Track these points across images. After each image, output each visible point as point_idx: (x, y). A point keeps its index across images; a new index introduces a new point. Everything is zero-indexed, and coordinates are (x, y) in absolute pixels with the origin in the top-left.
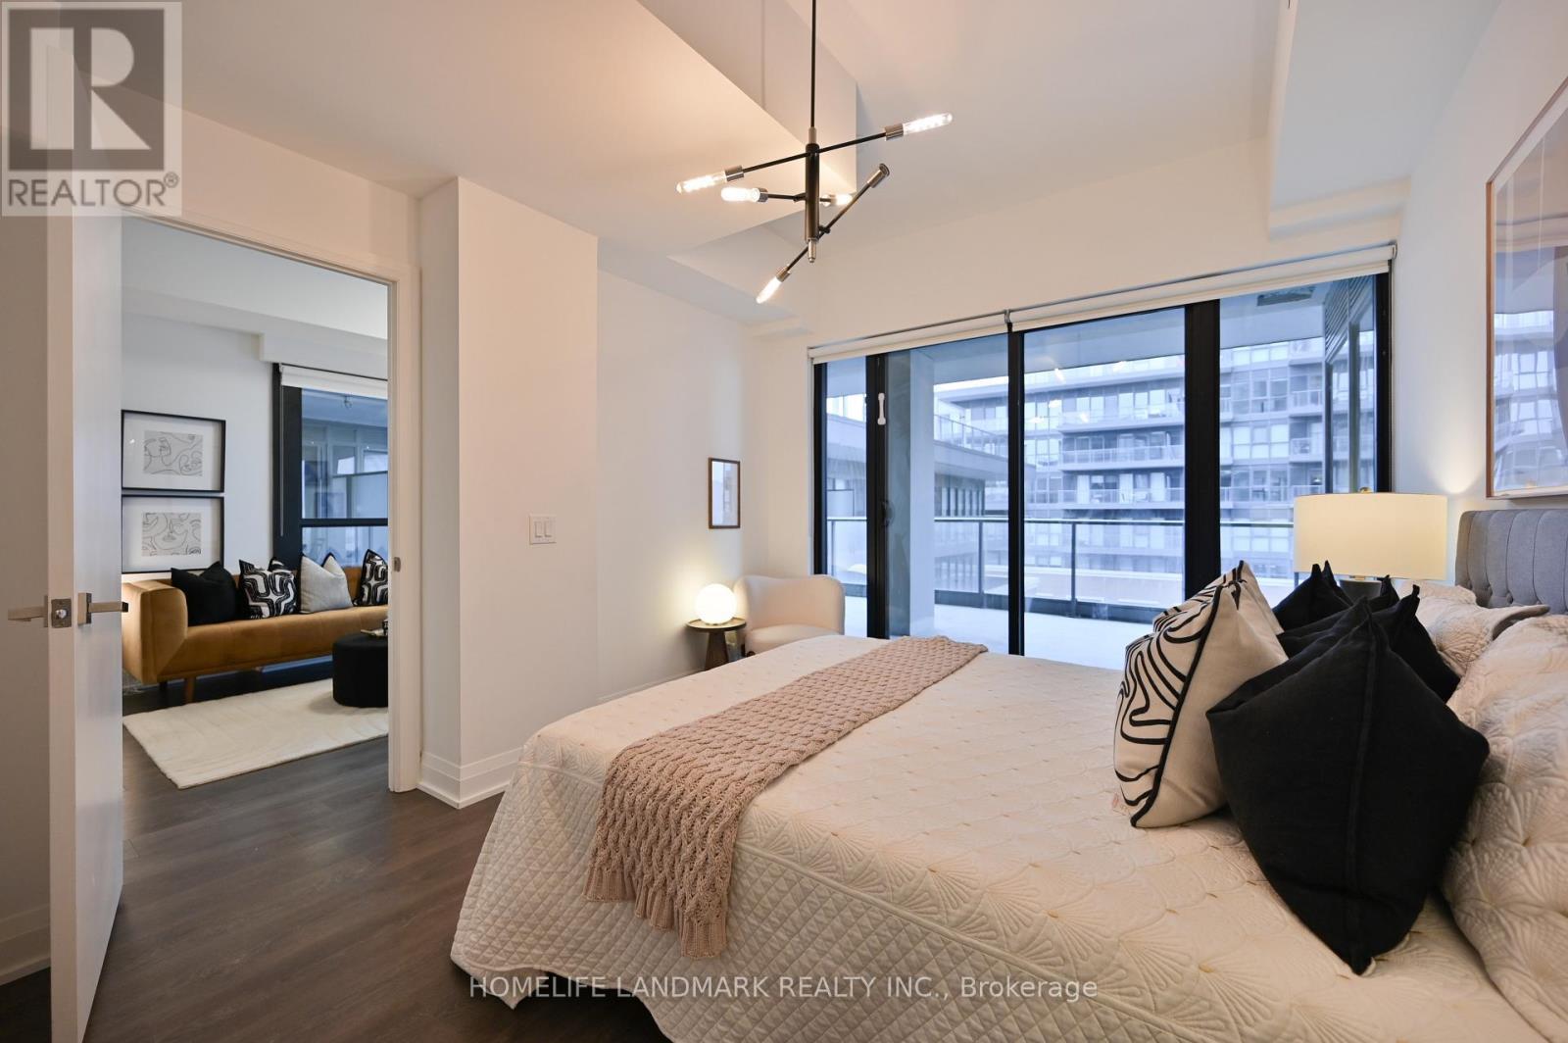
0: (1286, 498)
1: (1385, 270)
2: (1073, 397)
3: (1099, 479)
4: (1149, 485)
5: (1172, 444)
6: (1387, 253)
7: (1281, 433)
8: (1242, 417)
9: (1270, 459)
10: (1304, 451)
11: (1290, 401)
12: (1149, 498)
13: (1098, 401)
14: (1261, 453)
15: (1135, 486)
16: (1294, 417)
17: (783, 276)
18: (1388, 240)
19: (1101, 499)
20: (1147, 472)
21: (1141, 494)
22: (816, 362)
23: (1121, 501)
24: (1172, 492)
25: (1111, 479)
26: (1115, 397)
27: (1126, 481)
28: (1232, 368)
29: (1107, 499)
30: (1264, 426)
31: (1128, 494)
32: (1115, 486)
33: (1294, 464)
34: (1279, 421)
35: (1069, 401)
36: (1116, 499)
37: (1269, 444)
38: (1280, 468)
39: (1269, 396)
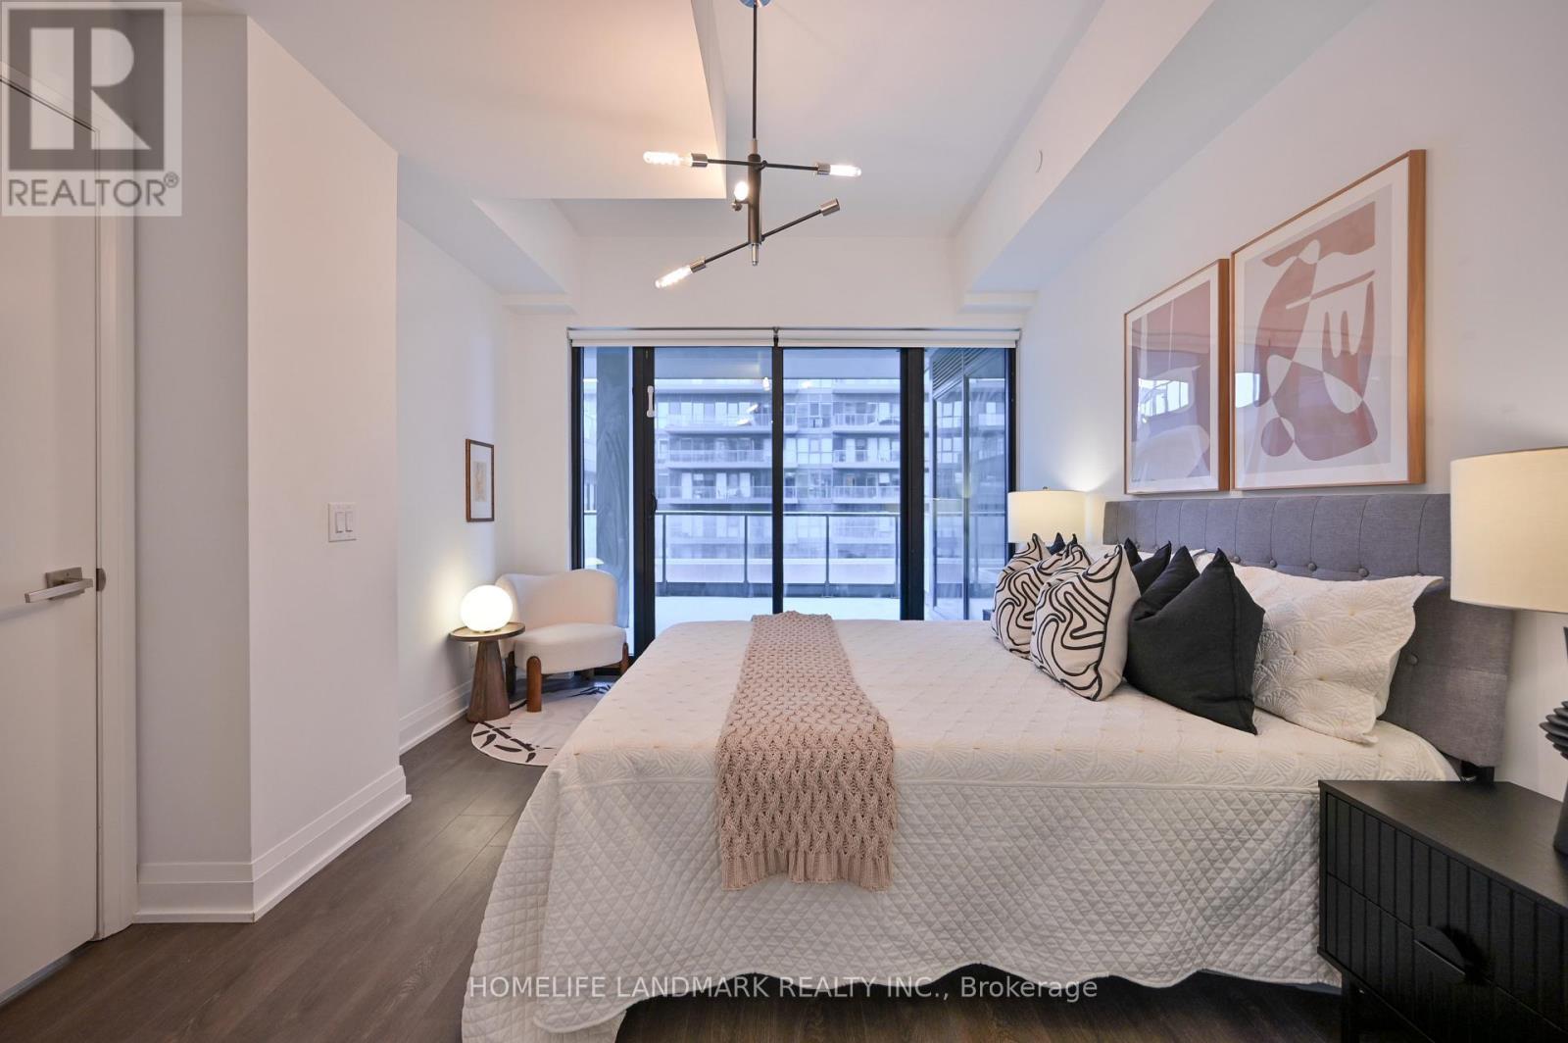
0: (829, 496)
1: (1013, 346)
2: (678, 401)
3: (699, 477)
4: (738, 485)
5: (756, 448)
6: (1016, 336)
7: (828, 444)
8: (804, 431)
9: (821, 465)
10: (842, 460)
11: (833, 421)
12: (739, 494)
13: (699, 407)
14: (815, 460)
15: (728, 483)
16: (836, 434)
17: (695, 269)
18: (1016, 327)
19: (701, 495)
20: (739, 471)
21: (733, 491)
22: (575, 345)
23: (717, 497)
24: (755, 489)
25: (709, 478)
26: (712, 405)
27: (721, 479)
28: (797, 391)
29: (707, 495)
30: (816, 439)
31: (723, 491)
32: (712, 483)
33: (835, 469)
34: (826, 436)
35: (674, 404)
36: (714, 496)
37: (820, 452)
38: (826, 473)
39: (820, 416)
